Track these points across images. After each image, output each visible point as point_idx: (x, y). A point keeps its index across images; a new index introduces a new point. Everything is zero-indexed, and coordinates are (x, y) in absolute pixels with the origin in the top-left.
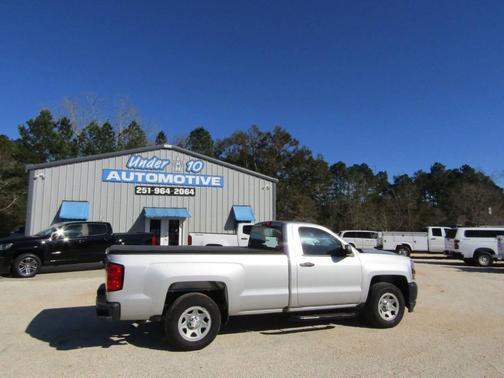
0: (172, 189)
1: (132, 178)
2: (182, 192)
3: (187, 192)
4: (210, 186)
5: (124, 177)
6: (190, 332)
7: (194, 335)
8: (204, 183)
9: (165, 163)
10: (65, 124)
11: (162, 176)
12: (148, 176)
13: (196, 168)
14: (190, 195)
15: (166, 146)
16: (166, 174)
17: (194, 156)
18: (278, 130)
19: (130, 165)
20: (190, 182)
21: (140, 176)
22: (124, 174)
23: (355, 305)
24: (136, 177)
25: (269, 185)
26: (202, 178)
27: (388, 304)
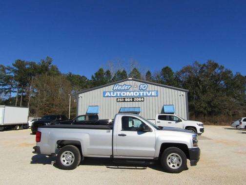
0: (133, 99)
1: (115, 95)
2: (137, 99)
3: (140, 99)
4: (151, 96)
5: (112, 95)
8: (148, 95)
9: (129, 87)
10: (108, 73)
11: (128, 93)
12: (122, 93)
14: (142, 101)
15: (129, 79)
16: (130, 92)
18: (209, 62)
19: (114, 89)
20: (141, 95)
21: (119, 93)
22: (112, 93)
23: (153, 158)
24: (117, 94)
26: (147, 92)
27: (175, 159)
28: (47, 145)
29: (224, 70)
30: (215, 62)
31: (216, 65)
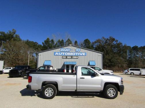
0: (72, 57)
1: (61, 54)
2: (74, 57)
3: (76, 57)
4: (82, 55)
5: (59, 54)
6: (48, 94)
7: (49, 95)
8: (81, 55)
9: (70, 50)
10: (52, 41)
11: (69, 53)
12: (66, 53)
13: (78, 51)
14: (77, 58)
15: (70, 45)
16: (70, 53)
17: (78, 47)
18: (110, 37)
19: (61, 51)
20: (77, 55)
21: (63, 53)
22: (59, 53)
23: (99, 91)
24: (62, 54)
25: (101, 54)
26: (80, 53)
27: (112, 91)
28: (36, 84)
29: (118, 42)
30: (113, 38)
31: (113, 40)
